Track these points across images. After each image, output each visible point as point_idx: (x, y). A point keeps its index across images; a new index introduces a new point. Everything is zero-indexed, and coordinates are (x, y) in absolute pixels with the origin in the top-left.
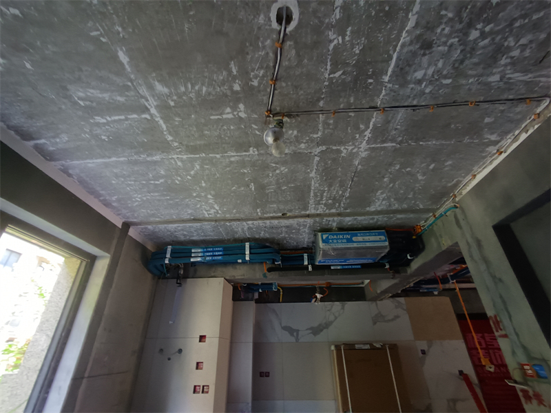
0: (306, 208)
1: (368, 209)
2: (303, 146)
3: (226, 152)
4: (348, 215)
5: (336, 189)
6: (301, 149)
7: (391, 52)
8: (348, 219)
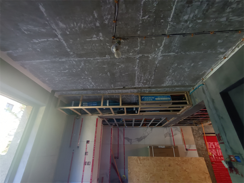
0: (134, 85)
1: (162, 85)
2: (131, 54)
3: (95, 57)
4: (154, 88)
5: (147, 75)
6: (130, 55)
7: (172, 5)
8: (153, 90)
